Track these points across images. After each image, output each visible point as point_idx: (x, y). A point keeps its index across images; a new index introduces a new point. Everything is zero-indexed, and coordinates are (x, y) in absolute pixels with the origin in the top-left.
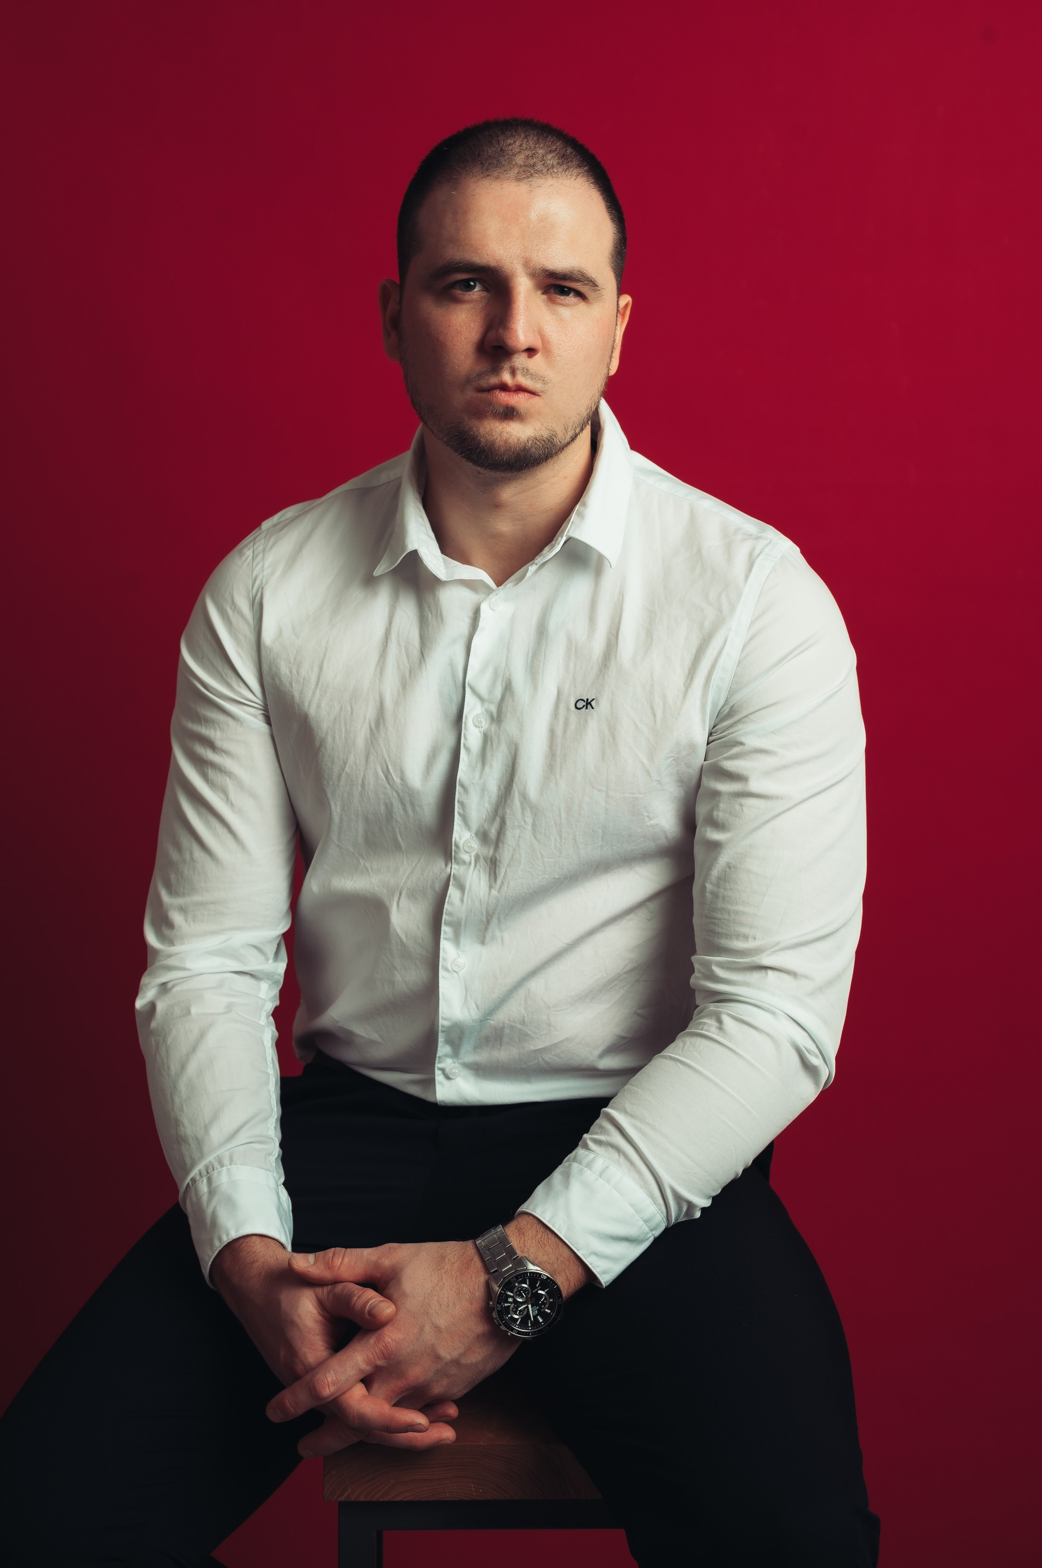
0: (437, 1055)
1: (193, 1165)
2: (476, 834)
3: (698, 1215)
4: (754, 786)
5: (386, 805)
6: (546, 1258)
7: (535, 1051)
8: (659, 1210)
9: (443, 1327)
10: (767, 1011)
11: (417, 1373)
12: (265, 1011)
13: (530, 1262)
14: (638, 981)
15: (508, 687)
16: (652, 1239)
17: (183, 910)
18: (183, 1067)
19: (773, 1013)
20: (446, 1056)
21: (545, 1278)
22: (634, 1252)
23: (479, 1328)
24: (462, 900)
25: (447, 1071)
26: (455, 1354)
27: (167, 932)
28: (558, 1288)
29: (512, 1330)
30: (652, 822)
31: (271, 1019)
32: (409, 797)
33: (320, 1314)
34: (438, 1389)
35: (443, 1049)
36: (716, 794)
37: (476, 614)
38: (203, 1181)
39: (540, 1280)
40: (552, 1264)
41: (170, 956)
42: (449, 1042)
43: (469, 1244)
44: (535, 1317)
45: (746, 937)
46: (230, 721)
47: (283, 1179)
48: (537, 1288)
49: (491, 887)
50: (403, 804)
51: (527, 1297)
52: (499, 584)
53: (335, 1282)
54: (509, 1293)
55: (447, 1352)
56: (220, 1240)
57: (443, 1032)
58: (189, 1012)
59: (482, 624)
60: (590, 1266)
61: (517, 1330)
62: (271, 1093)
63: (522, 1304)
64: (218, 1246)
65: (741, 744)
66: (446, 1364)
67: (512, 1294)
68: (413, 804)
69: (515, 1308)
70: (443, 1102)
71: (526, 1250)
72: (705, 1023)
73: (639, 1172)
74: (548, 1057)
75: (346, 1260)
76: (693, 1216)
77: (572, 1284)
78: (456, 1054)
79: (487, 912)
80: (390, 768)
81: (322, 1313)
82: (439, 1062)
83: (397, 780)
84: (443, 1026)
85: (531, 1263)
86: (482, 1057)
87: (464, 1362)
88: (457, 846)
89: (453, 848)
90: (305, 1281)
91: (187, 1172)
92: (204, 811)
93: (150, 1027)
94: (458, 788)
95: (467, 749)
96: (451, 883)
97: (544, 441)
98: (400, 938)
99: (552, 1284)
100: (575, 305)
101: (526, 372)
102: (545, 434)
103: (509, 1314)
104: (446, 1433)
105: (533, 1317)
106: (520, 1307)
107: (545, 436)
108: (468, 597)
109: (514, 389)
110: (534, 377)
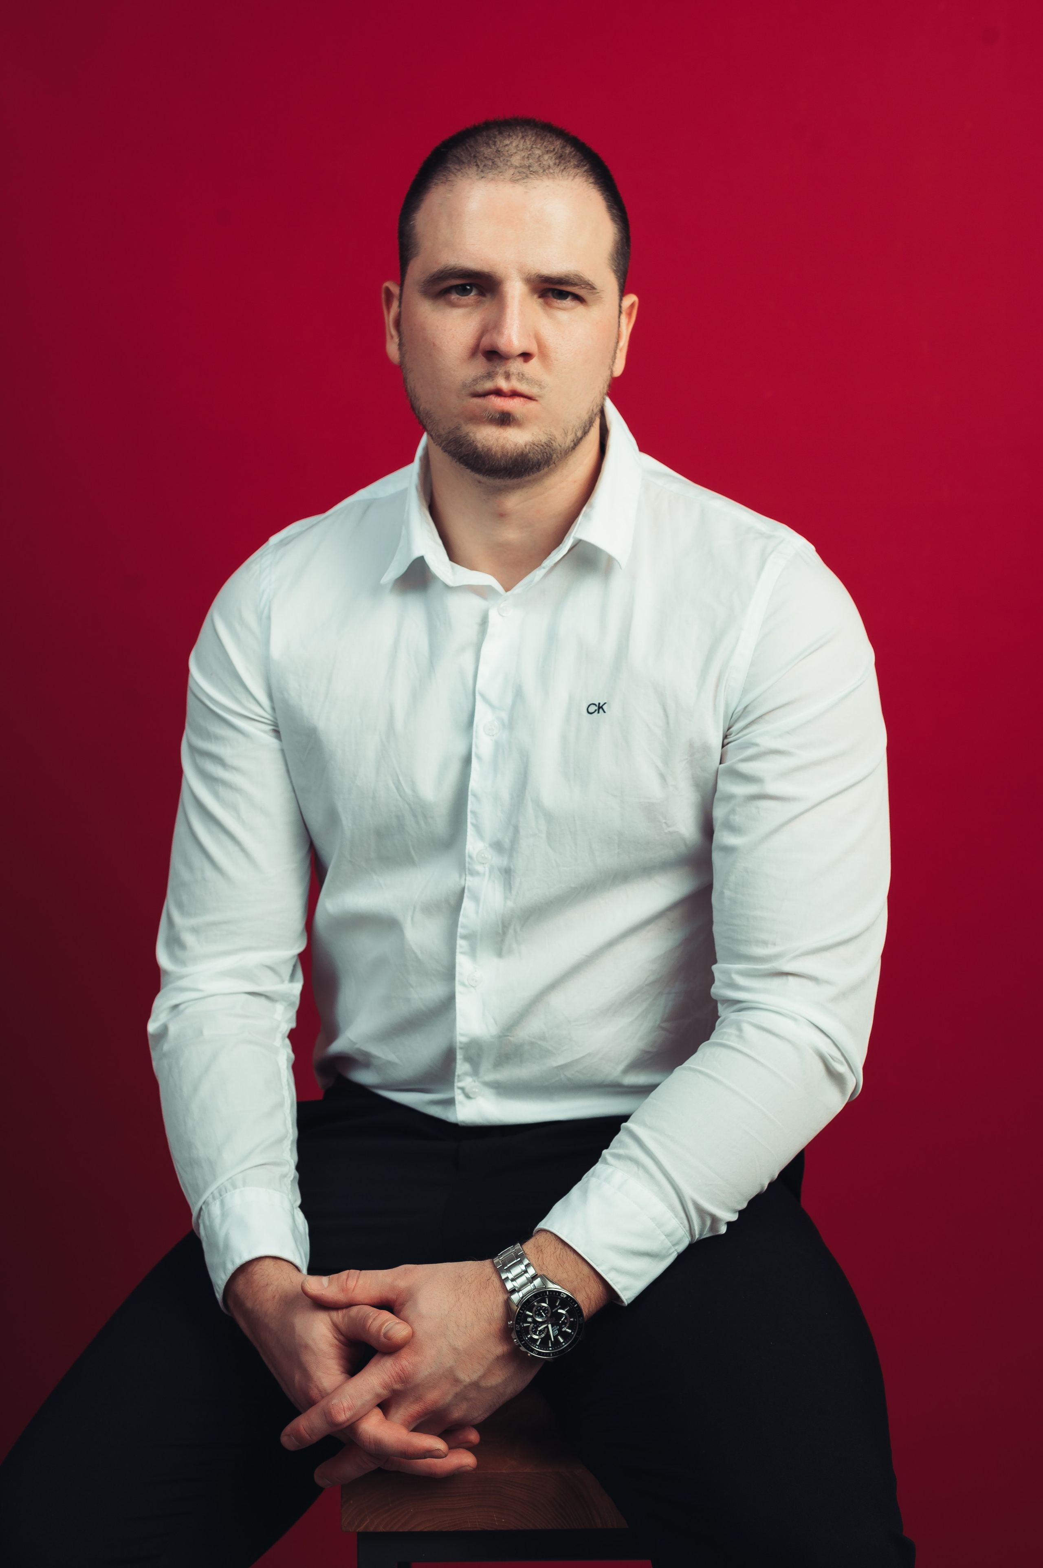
0: (457, 1074)
1: (206, 1188)
2: (491, 845)
3: (723, 1230)
4: (771, 788)
5: (397, 817)
6: (565, 1275)
7: (557, 1067)
8: (681, 1223)
9: (461, 1348)
10: (788, 1017)
11: (434, 1397)
12: (281, 1031)
13: (549, 1280)
14: (660, 994)
15: (519, 693)
16: (674, 1256)
17: (195, 930)
18: (195, 1089)
19: (795, 1019)
20: (466, 1074)
21: (565, 1296)
22: (657, 1269)
23: (498, 1349)
24: (477, 913)
25: (467, 1090)
26: (475, 1377)
27: (179, 953)
28: (579, 1306)
29: (532, 1350)
30: (670, 829)
31: (287, 1042)
32: (421, 810)
33: (335, 1338)
34: (457, 1414)
35: (461, 1067)
36: (732, 797)
37: (484, 621)
38: (215, 1204)
39: (559, 1299)
40: (572, 1282)
41: (182, 977)
42: (468, 1059)
43: (487, 1263)
44: (556, 1337)
45: (765, 943)
46: (240, 737)
47: (299, 1202)
48: (557, 1307)
49: (506, 898)
50: (415, 816)
51: (546, 1316)
52: (507, 590)
53: (349, 1305)
54: (528, 1313)
55: (467, 1375)
56: (233, 1262)
57: (461, 1048)
58: (201, 1033)
59: (490, 630)
60: (610, 1283)
61: (537, 1351)
62: (287, 1114)
63: (542, 1323)
64: (231, 1269)
65: (756, 745)
66: (466, 1387)
67: (531, 1314)
68: (425, 816)
69: (535, 1327)
70: (464, 1122)
71: (545, 1268)
72: (727, 1033)
73: (658, 1184)
74: (569, 1073)
75: (361, 1282)
76: (717, 1231)
77: (593, 1303)
78: (475, 1072)
79: (503, 923)
80: (401, 779)
81: (337, 1336)
82: (459, 1081)
83: (409, 792)
84: (460, 1043)
85: (551, 1281)
86: (505, 1075)
87: (484, 1385)
88: (470, 857)
89: (467, 859)
90: (321, 1305)
91: (199, 1194)
92: (215, 829)
93: (162, 1049)
94: (471, 799)
95: (479, 758)
96: (465, 895)
97: (542, 446)
98: (414, 953)
99: (572, 1303)
100: (573, 308)
101: (522, 377)
102: (544, 439)
103: (529, 1334)
104: (466, 1459)
105: (554, 1336)
106: (540, 1327)
107: (543, 441)
108: (475, 603)
109: (509, 394)
110: (530, 381)
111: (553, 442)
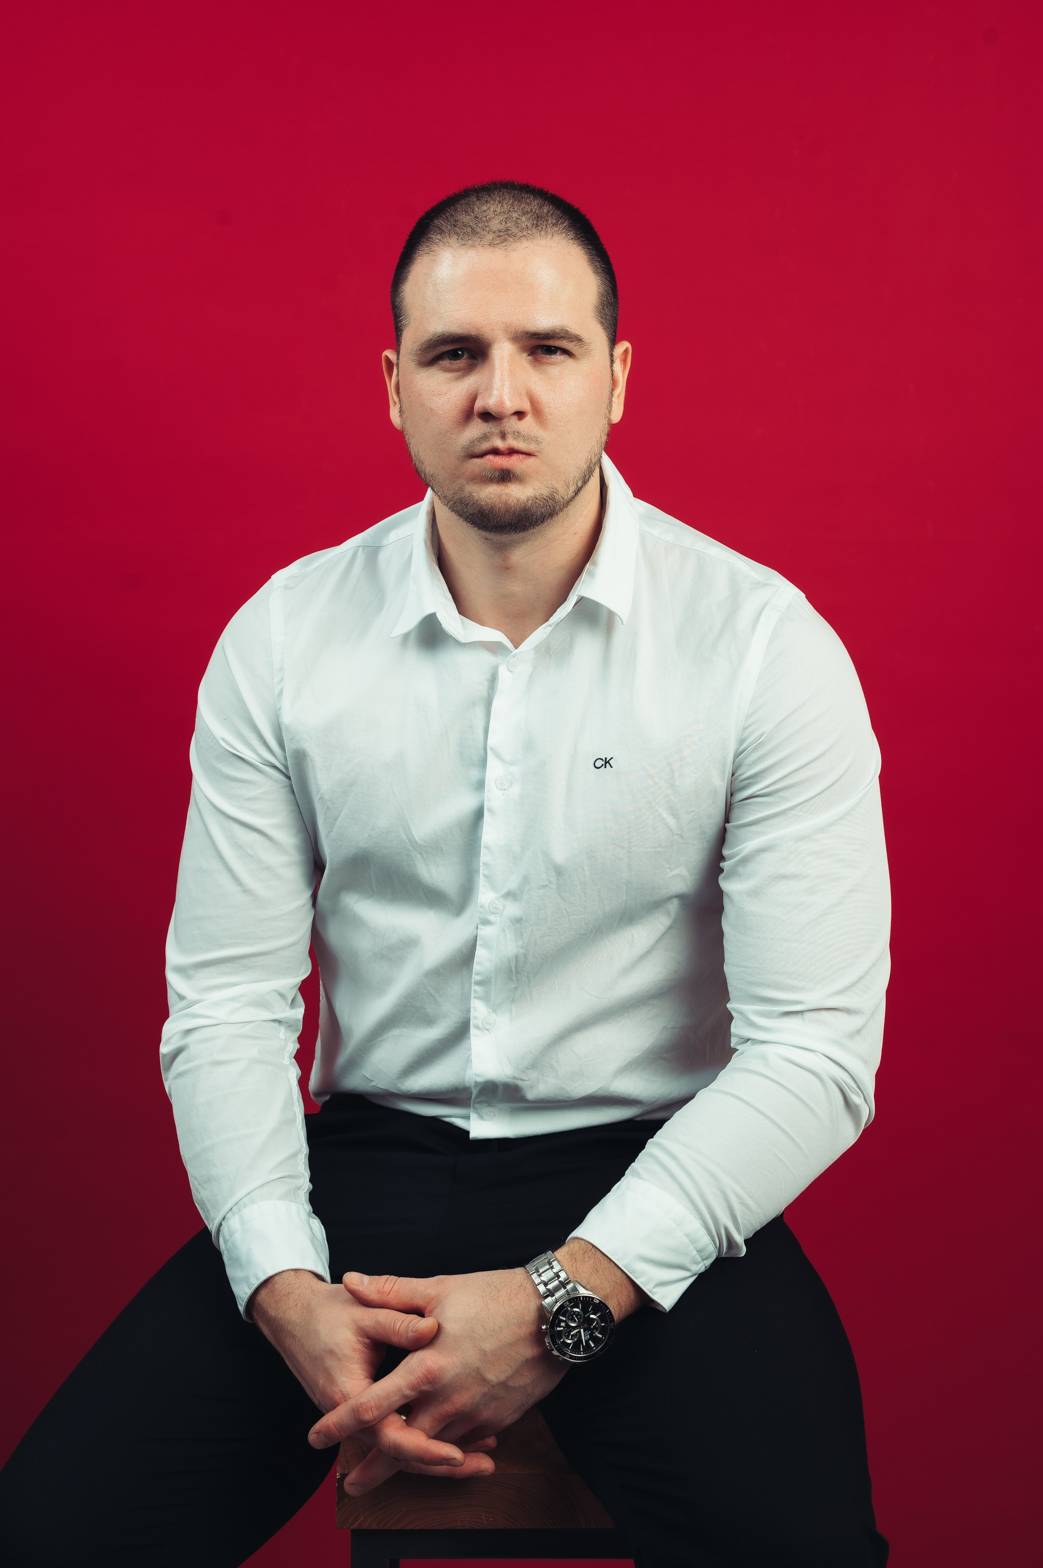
2: (502, 896)
6: (597, 1283)
8: (713, 1241)
9: (488, 1351)
11: (464, 1398)
12: (288, 1051)
13: (582, 1286)
15: (529, 749)
21: (598, 1302)
23: (529, 1352)
24: (490, 960)
26: (502, 1377)
28: (610, 1312)
29: (565, 1354)
30: (673, 873)
31: (294, 1061)
34: (482, 1416)
37: (494, 676)
38: (235, 1219)
39: (592, 1304)
40: (604, 1288)
43: (520, 1270)
44: (587, 1342)
48: (589, 1312)
50: (426, 864)
51: (579, 1321)
52: (515, 645)
54: (561, 1317)
55: (495, 1375)
59: (498, 687)
61: (569, 1355)
62: (299, 1130)
63: (574, 1328)
64: (255, 1283)
66: (494, 1387)
67: (565, 1319)
68: (436, 864)
69: (568, 1332)
70: (476, 1138)
71: (578, 1275)
77: (624, 1308)
80: (412, 829)
85: (584, 1287)
87: (512, 1385)
88: (482, 907)
89: (480, 909)
91: (218, 1210)
95: (490, 811)
96: (478, 944)
97: (545, 499)
99: (604, 1308)
100: (563, 362)
101: (517, 435)
102: (545, 492)
103: (562, 1338)
104: (484, 1463)
105: (585, 1341)
106: (572, 1332)
107: (545, 494)
108: (485, 660)
109: (507, 452)
110: (526, 438)
111: (555, 494)
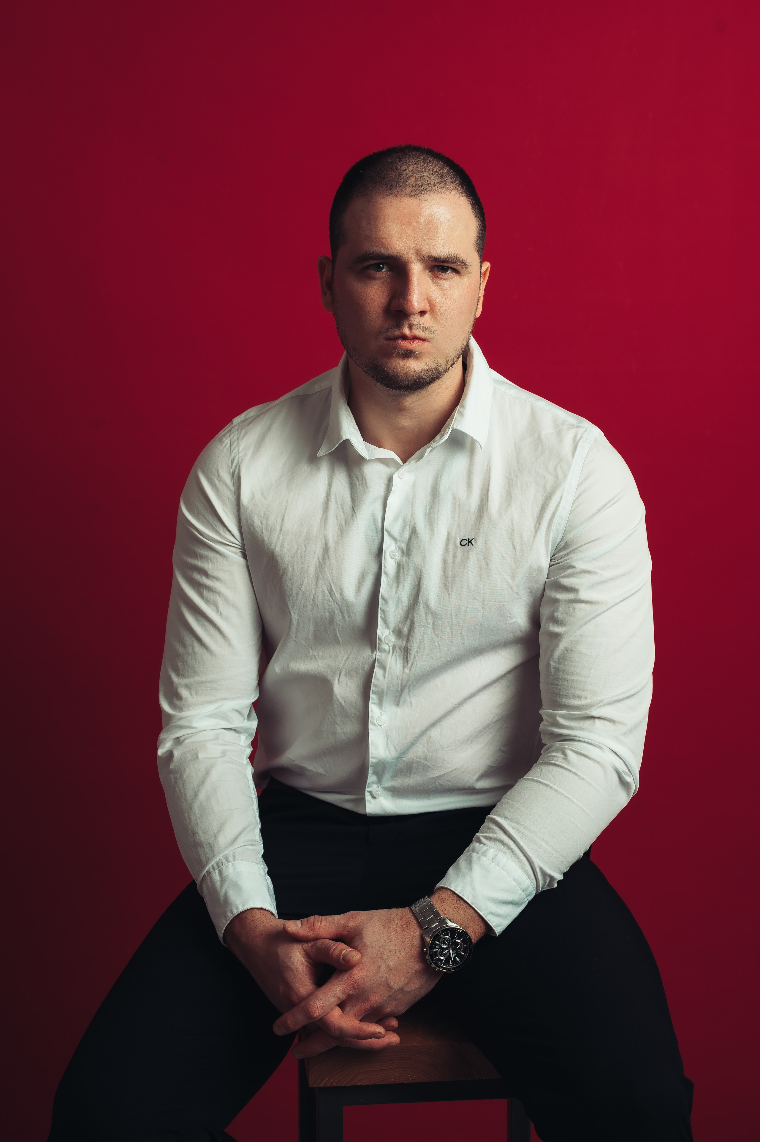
0: (367, 782)
1: (207, 862)
2: (393, 631)
3: (556, 885)
4: (583, 595)
5: (330, 613)
6: (459, 918)
7: (434, 778)
8: (532, 882)
9: (393, 967)
10: (597, 747)
11: (376, 998)
12: (246, 754)
13: (449, 920)
14: (501, 728)
15: (414, 531)
16: (527, 902)
17: (188, 687)
18: (196, 795)
19: (600, 748)
20: (373, 783)
21: (461, 931)
22: (516, 911)
23: (417, 966)
24: (384, 677)
25: (374, 793)
26: (401, 985)
27: (177, 702)
28: (469, 937)
29: (439, 967)
30: (512, 621)
31: (248, 760)
32: (345, 607)
33: (306, 961)
34: (389, 1009)
35: (371, 778)
36: (556, 601)
37: (390, 481)
38: (215, 873)
39: (457, 933)
40: (464, 921)
41: (181, 719)
42: (375, 773)
43: (407, 910)
44: (454, 958)
45: (580, 697)
46: (219, 557)
47: (267, 870)
48: (455, 938)
49: (404, 667)
50: (342, 612)
51: (449, 944)
52: (404, 461)
53: (316, 939)
54: (436, 942)
55: (396, 984)
56: (232, 912)
57: (372, 766)
58: (197, 757)
59: (394, 488)
60: (489, 922)
61: (443, 967)
62: (255, 811)
63: (446, 949)
64: (230, 916)
65: (573, 567)
66: (395, 991)
67: (439, 943)
68: (348, 612)
69: (441, 952)
70: (371, 814)
71: (446, 913)
72: (554, 756)
73: (518, 857)
74: (442, 782)
75: (323, 924)
76: (553, 886)
77: (477, 935)
78: (379, 781)
79: (402, 684)
80: (333, 587)
81: (307, 960)
82: (368, 787)
83: (338, 596)
84: (372, 763)
85: (451, 921)
86: (397, 783)
87: (407, 990)
88: (380, 640)
89: (377, 641)
90: (295, 939)
91: (203, 866)
92: (201, 619)
93: (169, 768)
94: (381, 601)
95: (386, 573)
96: (376, 665)
97: (432, 371)
98: (340, 703)
99: (465, 935)
100: (452, 278)
101: (419, 326)
102: (433, 366)
103: (437, 956)
104: (394, 1039)
106: (444, 951)
107: (433, 368)
108: (384, 470)
109: (412, 338)
110: (425, 329)
111: (439, 368)
